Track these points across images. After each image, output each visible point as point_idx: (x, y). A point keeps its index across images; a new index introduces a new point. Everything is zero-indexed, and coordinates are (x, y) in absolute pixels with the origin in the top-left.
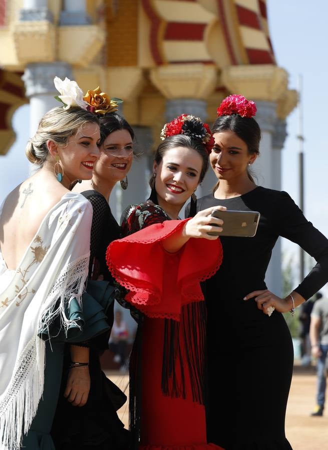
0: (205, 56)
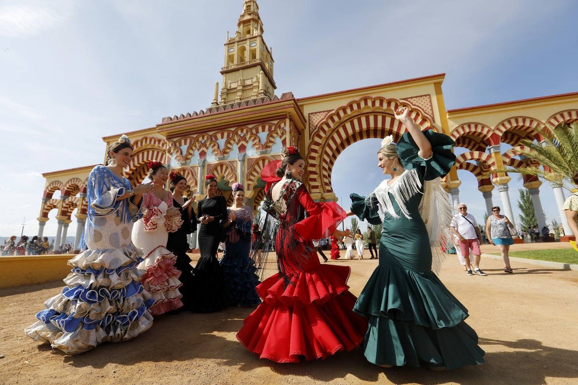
0: (319, 191)
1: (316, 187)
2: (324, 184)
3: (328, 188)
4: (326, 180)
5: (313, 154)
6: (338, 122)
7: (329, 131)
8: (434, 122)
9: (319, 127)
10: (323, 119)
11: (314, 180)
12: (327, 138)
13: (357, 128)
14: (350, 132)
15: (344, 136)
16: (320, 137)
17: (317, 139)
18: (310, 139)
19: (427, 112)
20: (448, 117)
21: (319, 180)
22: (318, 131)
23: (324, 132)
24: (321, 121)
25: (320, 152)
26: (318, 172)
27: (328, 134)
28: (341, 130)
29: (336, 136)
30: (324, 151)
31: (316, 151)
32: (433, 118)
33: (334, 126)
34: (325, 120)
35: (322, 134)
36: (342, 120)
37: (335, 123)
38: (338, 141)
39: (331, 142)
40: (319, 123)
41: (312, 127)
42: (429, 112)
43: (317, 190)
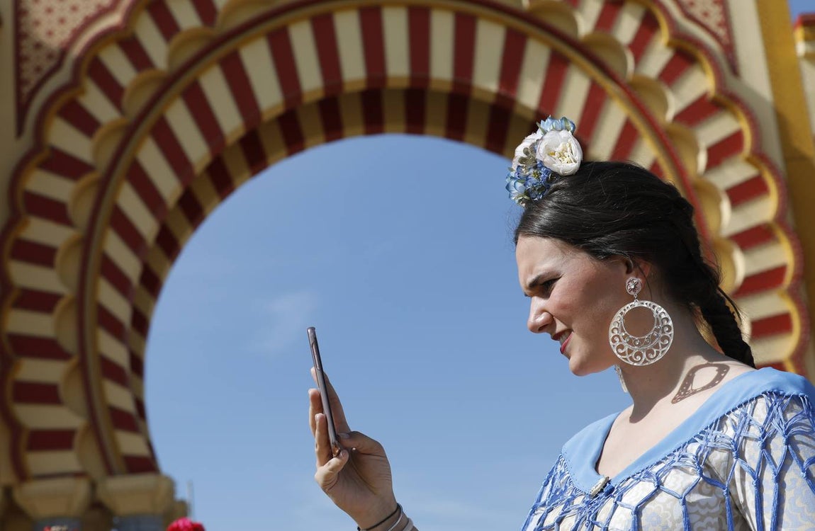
0: (75, 467)
1: (59, 440)
2: (104, 421)
3: (129, 444)
4: (119, 397)
5: (40, 231)
6: (193, 36)
7: (138, 86)
8: (735, 70)
9: (79, 62)
10: (103, 12)
11: (46, 394)
12: (129, 134)
13: (311, 79)
14: (269, 96)
15: (230, 121)
16: (87, 124)
17: (64, 137)
18: (20, 131)
19: (697, 11)
20: (801, 48)
21: (73, 393)
22: (74, 84)
23: (113, 90)
24: (89, 21)
25: (81, 213)
26: (69, 341)
27: (135, 104)
28: (215, 86)
29: (180, 119)
30: (105, 213)
31: (54, 211)
32: (729, 49)
33: (171, 58)
34: (114, 19)
35: (96, 102)
36: (225, 24)
37: (177, 39)
38: (197, 150)
39: (151, 158)
40: (77, 33)
41: (36, 61)
42: (706, 14)
43: (64, 460)
